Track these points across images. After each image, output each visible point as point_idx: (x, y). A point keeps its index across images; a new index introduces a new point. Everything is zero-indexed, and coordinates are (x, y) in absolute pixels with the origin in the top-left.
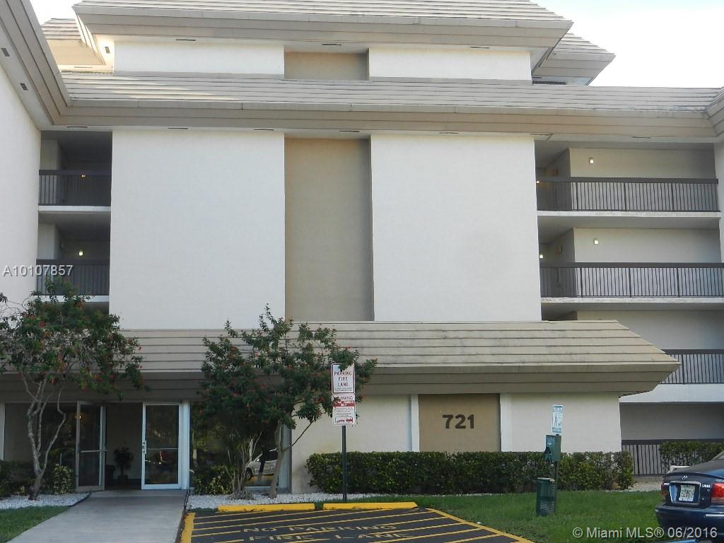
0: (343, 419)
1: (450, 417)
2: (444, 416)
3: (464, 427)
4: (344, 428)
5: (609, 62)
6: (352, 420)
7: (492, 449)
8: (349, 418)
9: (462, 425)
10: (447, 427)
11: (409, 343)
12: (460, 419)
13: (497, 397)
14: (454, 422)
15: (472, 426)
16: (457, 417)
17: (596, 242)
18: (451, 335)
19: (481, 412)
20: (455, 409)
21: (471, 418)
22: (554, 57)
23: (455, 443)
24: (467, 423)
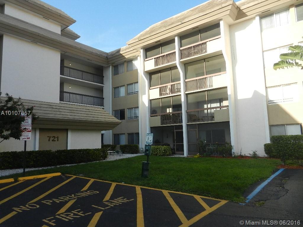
0: (26, 137)
1: (50, 137)
2: (48, 137)
3: (55, 141)
4: (26, 141)
6: (29, 138)
7: (63, 148)
8: (28, 137)
9: (55, 140)
10: (49, 141)
12: (54, 138)
13: (66, 130)
14: (52, 139)
15: (58, 141)
16: (53, 137)
17: (70, 88)
19: (61, 136)
20: (52, 134)
21: (58, 138)
22: (64, 31)
23: (54, 147)
24: (56, 139)
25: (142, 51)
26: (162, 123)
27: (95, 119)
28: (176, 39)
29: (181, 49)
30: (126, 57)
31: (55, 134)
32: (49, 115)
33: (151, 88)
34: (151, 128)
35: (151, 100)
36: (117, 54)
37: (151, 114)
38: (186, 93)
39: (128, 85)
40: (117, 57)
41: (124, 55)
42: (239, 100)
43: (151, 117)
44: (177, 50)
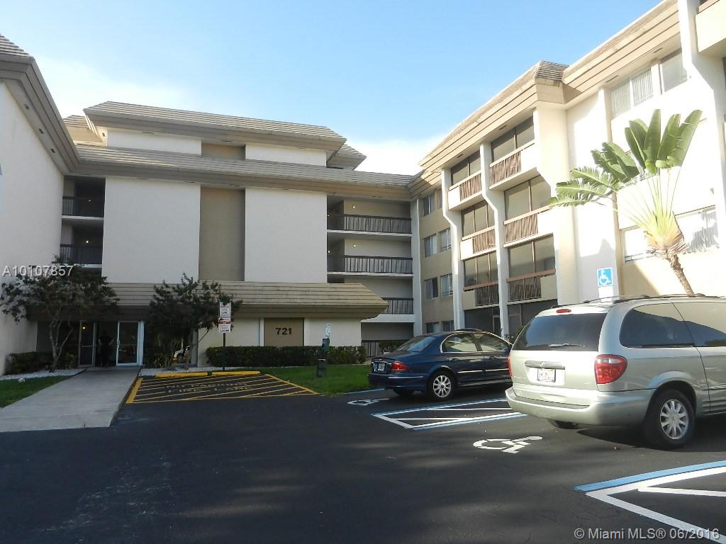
0: (224, 330)
1: (280, 329)
2: (277, 329)
4: (224, 334)
5: (364, 160)
6: (229, 331)
7: (299, 345)
8: (227, 330)
9: (285, 333)
10: (278, 334)
11: (260, 292)
12: (285, 330)
13: (303, 319)
14: (281, 332)
15: (290, 333)
16: (283, 329)
17: (355, 246)
18: (281, 289)
19: (295, 327)
20: (282, 325)
21: (290, 329)
22: (337, 156)
23: (282, 342)
24: (288, 332)
25: (443, 172)
26: (479, 303)
27: (341, 303)
28: (482, 148)
29: (492, 165)
30: (432, 183)
31: (287, 325)
32: (273, 301)
33: (463, 239)
34: (466, 312)
35: (464, 261)
36: (418, 180)
37: (465, 286)
38: (505, 246)
39: (441, 232)
40: (419, 185)
41: (427, 180)
42: (583, 258)
43: (465, 291)
44: (482, 171)
